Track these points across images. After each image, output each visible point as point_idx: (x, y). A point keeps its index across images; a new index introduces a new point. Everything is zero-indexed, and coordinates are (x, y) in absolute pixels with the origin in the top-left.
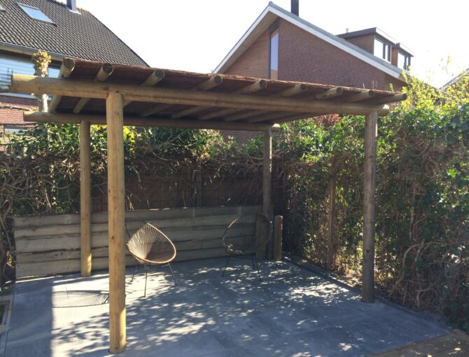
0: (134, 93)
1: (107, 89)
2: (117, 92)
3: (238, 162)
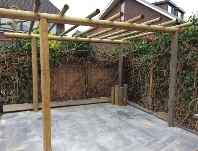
1: (39, 16)
3: (107, 59)
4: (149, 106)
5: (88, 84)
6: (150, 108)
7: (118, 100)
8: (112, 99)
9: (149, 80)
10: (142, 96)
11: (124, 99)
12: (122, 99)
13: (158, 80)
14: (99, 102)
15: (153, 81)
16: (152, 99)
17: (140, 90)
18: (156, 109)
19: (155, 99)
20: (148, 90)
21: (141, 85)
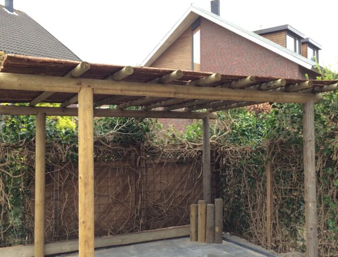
0: (104, 87)
1: (79, 84)
2: (89, 86)
3: (179, 148)
4: (267, 240)
5: (141, 200)
6: (269, 245)
7: (204, 231)
8: (193, 230)
9: (264, 188)
10: (252, 222)
11: (217, 229)
12: (213, 228)
13: (282, 188)
14: (167, 236)
15: (271, 190)
16: (273, 226)
17: (246, 209)
18: (281, 246)
19: (278, 227)
20: (264, 208)
21: (249, 199)
